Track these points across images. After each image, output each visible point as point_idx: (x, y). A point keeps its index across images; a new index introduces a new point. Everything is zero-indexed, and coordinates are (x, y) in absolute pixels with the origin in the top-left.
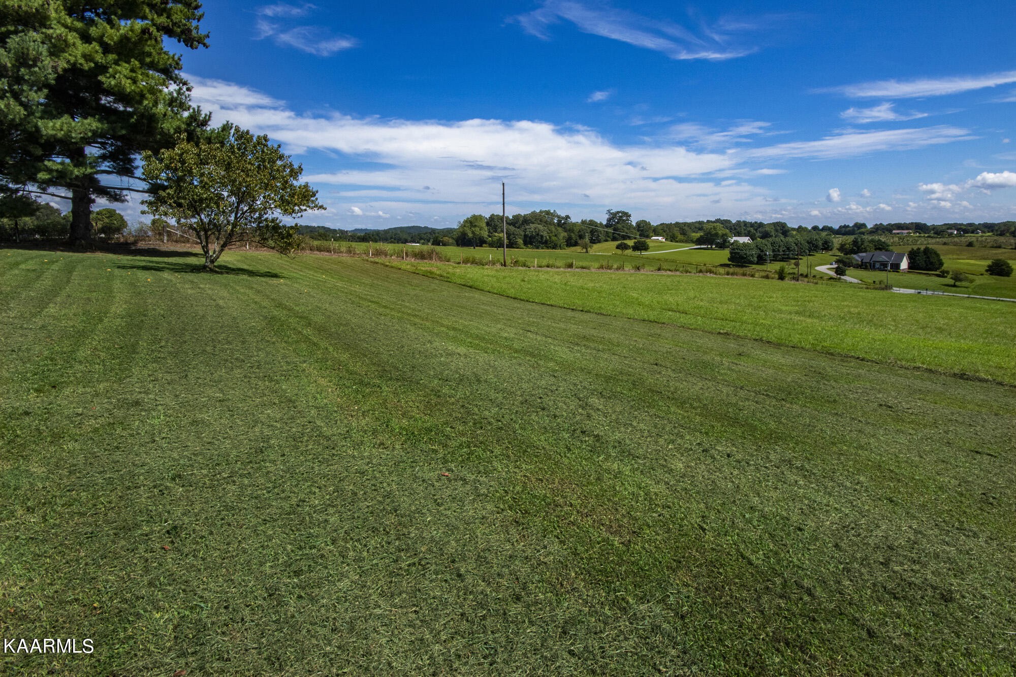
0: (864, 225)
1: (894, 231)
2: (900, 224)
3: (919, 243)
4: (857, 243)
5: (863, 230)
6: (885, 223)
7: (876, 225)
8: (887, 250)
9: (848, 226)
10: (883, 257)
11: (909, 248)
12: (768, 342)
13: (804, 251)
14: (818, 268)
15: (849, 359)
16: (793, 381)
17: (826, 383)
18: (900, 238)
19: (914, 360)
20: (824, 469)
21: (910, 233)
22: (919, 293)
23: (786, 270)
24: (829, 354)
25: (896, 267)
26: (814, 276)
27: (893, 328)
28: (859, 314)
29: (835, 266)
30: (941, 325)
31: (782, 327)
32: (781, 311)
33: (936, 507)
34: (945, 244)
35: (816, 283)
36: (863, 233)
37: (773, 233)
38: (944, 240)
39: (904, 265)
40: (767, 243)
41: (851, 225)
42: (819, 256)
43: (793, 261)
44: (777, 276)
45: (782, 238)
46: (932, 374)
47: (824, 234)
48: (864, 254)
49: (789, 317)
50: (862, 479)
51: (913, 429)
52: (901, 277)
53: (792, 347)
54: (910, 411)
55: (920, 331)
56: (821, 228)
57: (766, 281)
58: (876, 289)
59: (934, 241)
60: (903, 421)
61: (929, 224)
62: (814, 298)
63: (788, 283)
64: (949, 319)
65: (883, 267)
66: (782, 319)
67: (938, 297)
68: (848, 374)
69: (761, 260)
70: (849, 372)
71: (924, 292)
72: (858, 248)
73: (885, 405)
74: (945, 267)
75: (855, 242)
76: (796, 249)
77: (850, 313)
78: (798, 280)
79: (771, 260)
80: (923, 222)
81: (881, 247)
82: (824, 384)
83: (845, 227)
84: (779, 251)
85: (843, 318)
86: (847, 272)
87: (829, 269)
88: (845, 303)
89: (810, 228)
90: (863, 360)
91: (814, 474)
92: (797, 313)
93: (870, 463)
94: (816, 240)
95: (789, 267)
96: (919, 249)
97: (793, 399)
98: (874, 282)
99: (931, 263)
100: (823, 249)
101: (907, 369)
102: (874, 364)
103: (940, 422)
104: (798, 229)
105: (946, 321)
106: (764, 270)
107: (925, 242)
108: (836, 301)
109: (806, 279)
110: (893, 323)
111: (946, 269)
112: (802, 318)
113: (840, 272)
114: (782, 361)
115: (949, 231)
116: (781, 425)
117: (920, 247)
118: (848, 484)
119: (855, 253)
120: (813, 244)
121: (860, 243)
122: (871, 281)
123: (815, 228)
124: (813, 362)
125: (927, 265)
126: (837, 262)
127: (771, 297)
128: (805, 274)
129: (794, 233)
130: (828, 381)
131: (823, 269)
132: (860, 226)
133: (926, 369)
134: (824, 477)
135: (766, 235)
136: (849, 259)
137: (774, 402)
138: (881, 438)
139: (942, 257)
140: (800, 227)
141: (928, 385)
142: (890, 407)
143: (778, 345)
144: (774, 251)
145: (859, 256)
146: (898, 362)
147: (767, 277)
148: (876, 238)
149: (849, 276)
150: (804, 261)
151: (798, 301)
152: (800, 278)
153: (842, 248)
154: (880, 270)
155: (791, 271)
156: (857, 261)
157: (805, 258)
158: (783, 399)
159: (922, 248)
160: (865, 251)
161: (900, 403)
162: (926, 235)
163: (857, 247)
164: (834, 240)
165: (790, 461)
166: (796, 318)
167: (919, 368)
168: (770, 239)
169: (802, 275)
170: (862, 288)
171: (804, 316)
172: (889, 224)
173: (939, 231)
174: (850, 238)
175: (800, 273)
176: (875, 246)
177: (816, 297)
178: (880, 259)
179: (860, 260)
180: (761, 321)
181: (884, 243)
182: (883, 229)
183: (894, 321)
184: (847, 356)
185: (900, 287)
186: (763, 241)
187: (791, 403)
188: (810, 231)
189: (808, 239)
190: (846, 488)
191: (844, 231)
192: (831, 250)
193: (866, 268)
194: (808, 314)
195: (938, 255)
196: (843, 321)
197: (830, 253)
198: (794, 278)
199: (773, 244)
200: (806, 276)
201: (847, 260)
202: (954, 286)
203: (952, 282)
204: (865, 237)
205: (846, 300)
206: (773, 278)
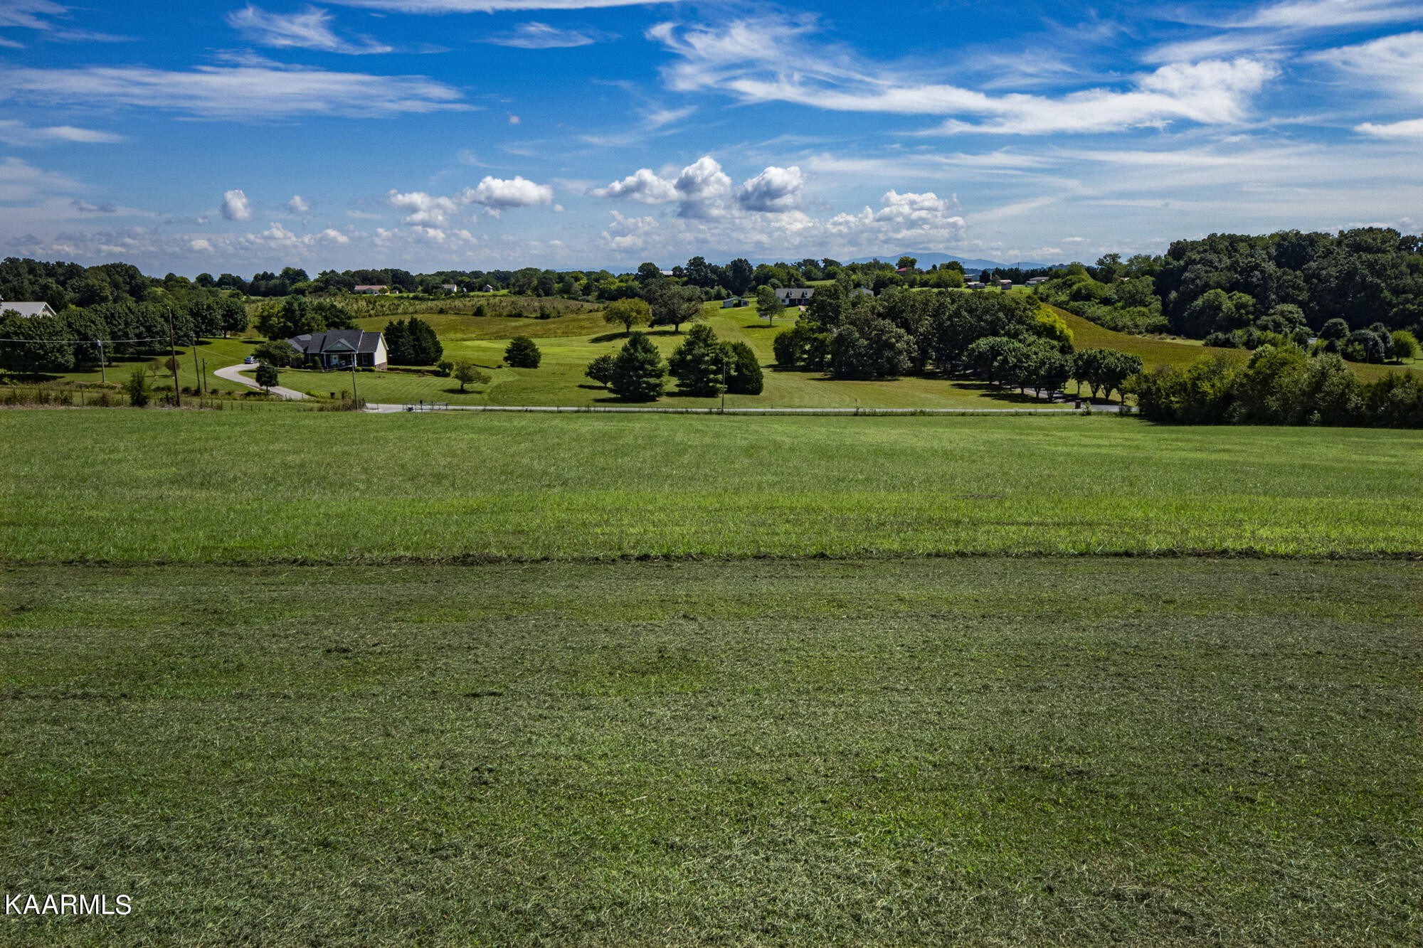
0: (300, 275)
1: (357, 288)
2: (367, 271)
3: (400, 310)
4: (293, 312)
5: (300, 285)
6: (340, 271)
7: (324, 273)
8: (348, 327)
9: (272, 276)
10: (343, 341)
11: (384, 322)
12: (101, 563)
13: (186, 335)
14: (220, 373)
15: (278, 568)
16: (153, 646)
17: (226, 630)
18: (369, 302)
19: (392, 546)
20: (199, 829)
21: (385, 291)
22: (410, 409)
23: (147, 381)
24: (238, 563)
25: (367, 361)
26: (214, 392)
27: (362, 487)
28: (302, 466)
29: (255, 366)
30: (441, 470)
31: (137, 521)
32: (136, 483)
33: (401, 825)
34: (441, 311)
35: (220, 408)
36: (302, 292)
37: (107, 292)
38: (440, 304)
39: (381, 356)
40: (93, 316)
41: (277, 274)
42: (221, 343)
43: (164, 359)
44: (127, 397)
45: (131, 302)
46: (420, 567)
47: (225, 293)
48: (307, 337)
49: (155, 493)
50: (276, 820)
51: (380, 683)
52: (379, 381)
53: (158, 564)
54: (378, 649)
55: (408, 485)
56: (216, 279)
57: (100, 413)
58: (337, 409)
59: (424, 306)
60: (365, 672)
61: (413, 273)
62: (211, 443)
63: (155, 410)
64: (454, 455)
65: (344, 362)
66: (137, 500)
67: (437, 415)
68: (274, 600)
69: (86, 361)
70: (275, 595)
71: (417, 408)
72: (296, 323)
73: (336, 650)
74: (447, 355)
75: (288, 311)
76: (166, 327)
77: (285, 465)
78: (178, 404)
79: (110, 360)
80: (404, 269)
81: (338, 320)
82: (222, 634)
83: (267, 277)
84: (126, 335)
85: (272, 480)
86: (280, 378)
87: (244, 373)
88: (277, 446)
89: (193, 280)
90: (303, 564)
91: (176, 850)
92: (175, 481)
93: (295, 781)
94: (209, 307)
95: (155, 375)
96: (401, 323)
97: (149, 687)
98: (332, 394)
99: (424, 350)
100: (226, 329)
101: (380, 565)
102: (325, 568)
103: (425, 657)
104: (165, 282)
105: (449, 459)
106: (95, 386)
107: (411, 309)
108: (257, 444)
109: (196, 400)
110: (363, 477)
111: (446, 361)
112: (185, 492)
113: (266, 378)
114: (133, 603)
115: (446, 286)
116: (111, 761)
117: (402, 318)
118: (248, 843)
119: (292, 335)
120: (204, 318)
121: (298, 313)
122: (326, 394)
123: (204, 280)
124: (204, 589)
125: (417, 355)
126: (259, 355)
127: (111, 452)
128: (194, 388)
129: (160, 290)
130: (231, 625)
131: (231, 373)
132: (295, 276)
133: (411, 559)
134: (199, 847)
135: (89, 298)
136: (281, 348)
137: (101, 706)
138: (323, 720)
139: (439, 338)
140: (170, 277)
141: (415, 589)
142: (345, 651)
143: (125, 566)
144: (114, 336)
145: (299, 342)
146: (367, 555)
147: (104, 402)
148: (326, 301)
149: (285, 385)
150: (188, 359)
151: (176, 453)
152: (183, 398)
153: (263, 326)
154: (341, 369)
155: (162, 383)
156: (296, 351)
157: (189, 351)
158: (124, 696)
159: (407, 320)
160: (310, 331)
161: (362, 637)
162: (411, 295)
163: (293, 324)
164: (247, 308)
165: (121, 840)
166: (174, 493)
167: (400, 559)
168: (103, 308)
169: (186, 390)
170: (311, 410)
171: (189, 486)
172: (347, 273)
173: (430, 287)
174: (280, 303)
175: (182, 385)
176: (326, 318)
177: (217, 438)
178: (339, 347)
179: (301, 349)
180: (87, 513)
181: (341, 311)
182: (338, 282)
183: (365, 471)
184: (273, 562)
185: (377, 402)
186: (86, 312)
187: (143, 699)
188: (194, 287)
189: (191, 305)
190: (242, 853)
191: (264, 286)
192: (243, 330)
193: (315, 367)
194: (198, 480)
195: (432, 334)
196: (272, 485)
197: (243, 337)
198: (168, 400)
199: (110, 318)
200: (197, 393)
201: (277, 352)
202: (462, 391)
203: (457, 384)
204: (306, 299)
205: (277, 439)
206: (118, 404)
